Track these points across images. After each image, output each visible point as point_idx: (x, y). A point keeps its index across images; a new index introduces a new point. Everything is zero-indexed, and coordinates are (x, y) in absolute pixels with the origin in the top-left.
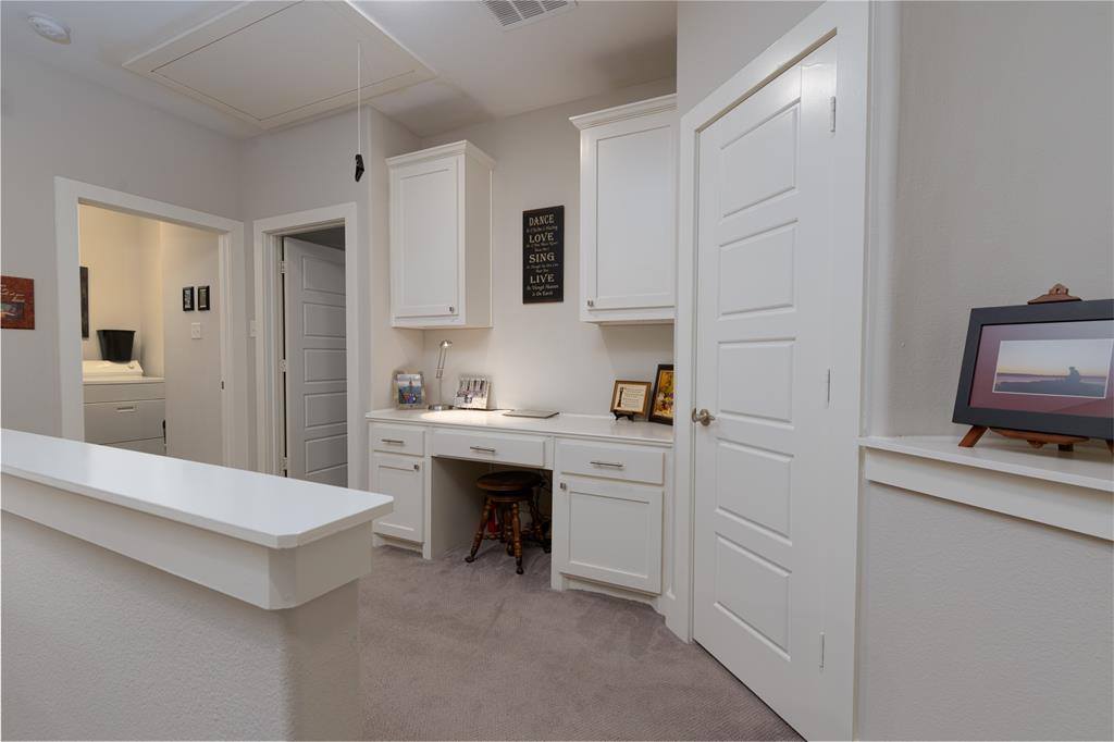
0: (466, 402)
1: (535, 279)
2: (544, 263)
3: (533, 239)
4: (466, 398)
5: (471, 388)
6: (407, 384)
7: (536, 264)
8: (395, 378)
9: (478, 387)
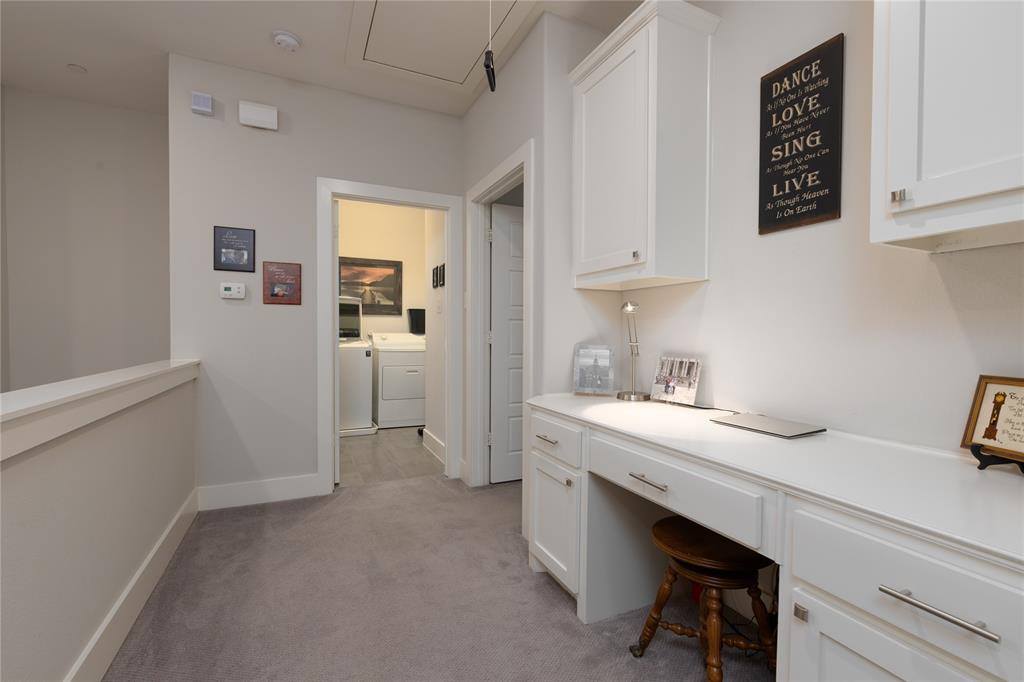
0: (666, 392)
1: (781, 188)
2: (800, 154)
3: (779, 118)
4: (667, 386)
5: (675, 371)
6: (591, 362)
7: (784, 160)
8: (576, 353)
9: (684, 372)
